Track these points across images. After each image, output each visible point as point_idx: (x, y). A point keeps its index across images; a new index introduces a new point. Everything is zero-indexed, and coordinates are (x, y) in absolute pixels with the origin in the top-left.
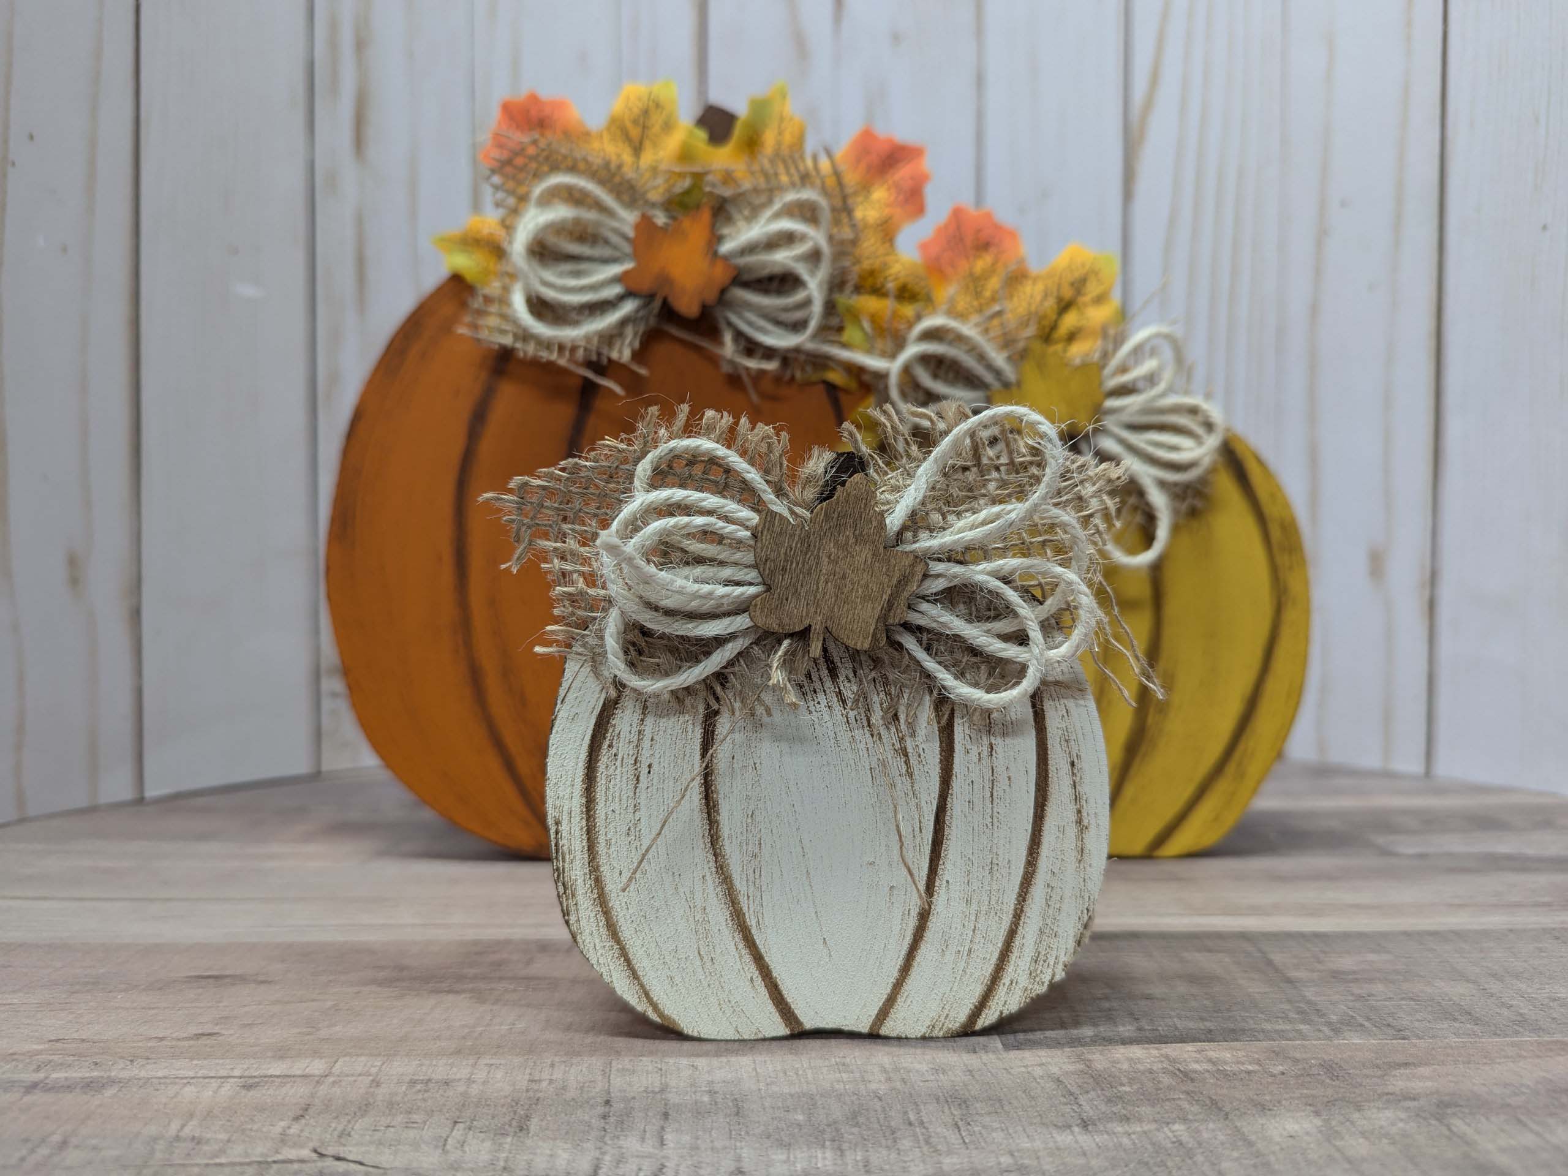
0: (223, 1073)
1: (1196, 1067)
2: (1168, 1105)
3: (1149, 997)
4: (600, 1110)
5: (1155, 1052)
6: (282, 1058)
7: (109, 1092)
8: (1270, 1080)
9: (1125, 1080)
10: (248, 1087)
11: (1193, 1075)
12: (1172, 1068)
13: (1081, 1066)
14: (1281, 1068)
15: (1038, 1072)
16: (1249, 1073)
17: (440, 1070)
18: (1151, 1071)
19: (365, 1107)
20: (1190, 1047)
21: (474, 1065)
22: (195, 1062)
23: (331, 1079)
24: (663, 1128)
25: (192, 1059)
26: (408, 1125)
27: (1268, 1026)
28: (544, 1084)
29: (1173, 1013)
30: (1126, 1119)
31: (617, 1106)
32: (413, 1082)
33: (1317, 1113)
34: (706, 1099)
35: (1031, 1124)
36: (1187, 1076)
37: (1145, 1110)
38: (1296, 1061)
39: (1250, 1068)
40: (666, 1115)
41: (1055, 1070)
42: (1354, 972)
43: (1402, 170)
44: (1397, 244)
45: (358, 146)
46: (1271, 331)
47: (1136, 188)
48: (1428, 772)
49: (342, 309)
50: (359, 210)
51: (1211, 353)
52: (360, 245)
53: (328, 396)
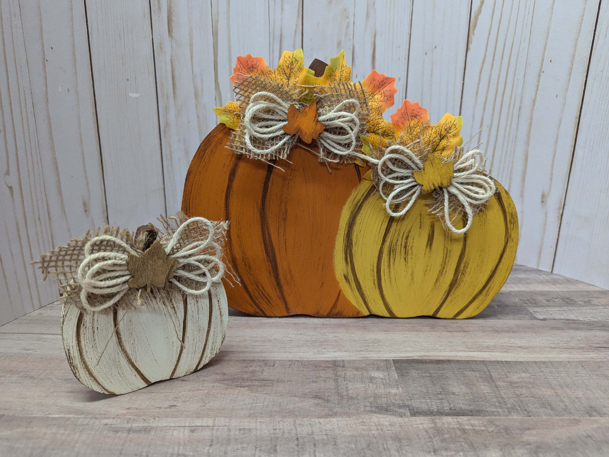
0: (183, 425)
1: (467, 427)
2: (458, 443)
3: (454, 394)
4: (296, 442)
5: (455, 420)
6: (199, 417)
7: (153, 433)
8: (488, 434)
9: (446, 432)
10: (192, 431)
11: (466, 431)
12: (460, 427)
13: (433, 425)
14: (492, 429)
15: (421, 427)
16: (482, 431)
17: (247, 424)
18: (454, 429)
19: (229, 441)
20: (465, 418)
21: (256, 422)
22: (173, 419)
23: (216, 428)
24: (315, 451)
25: (172, 418)
26: (243, 449)
27: (489, 409)
28: (278, 430)
29: (461, 402)
30: (446, 449)
31: (301, 440)
32: (240, 430)
33: (501, 450)
34: (325, 438)
35: (420, 450)
36: (464, 431)
37: (452, 446)
38: (497, 426)
39: (483, 428)
40: (315, 444)
41: (425, 426)
42: (517, 383)
43: (575, 50)
44: (569, 80)
45: (169, 31)
46: (517, 108)
47: (471, 46)
48: (552, 272)
49: (168, 98)
50: (171, 57)
51: (493, 115)
52: (173, 71)
53: (165, 132)
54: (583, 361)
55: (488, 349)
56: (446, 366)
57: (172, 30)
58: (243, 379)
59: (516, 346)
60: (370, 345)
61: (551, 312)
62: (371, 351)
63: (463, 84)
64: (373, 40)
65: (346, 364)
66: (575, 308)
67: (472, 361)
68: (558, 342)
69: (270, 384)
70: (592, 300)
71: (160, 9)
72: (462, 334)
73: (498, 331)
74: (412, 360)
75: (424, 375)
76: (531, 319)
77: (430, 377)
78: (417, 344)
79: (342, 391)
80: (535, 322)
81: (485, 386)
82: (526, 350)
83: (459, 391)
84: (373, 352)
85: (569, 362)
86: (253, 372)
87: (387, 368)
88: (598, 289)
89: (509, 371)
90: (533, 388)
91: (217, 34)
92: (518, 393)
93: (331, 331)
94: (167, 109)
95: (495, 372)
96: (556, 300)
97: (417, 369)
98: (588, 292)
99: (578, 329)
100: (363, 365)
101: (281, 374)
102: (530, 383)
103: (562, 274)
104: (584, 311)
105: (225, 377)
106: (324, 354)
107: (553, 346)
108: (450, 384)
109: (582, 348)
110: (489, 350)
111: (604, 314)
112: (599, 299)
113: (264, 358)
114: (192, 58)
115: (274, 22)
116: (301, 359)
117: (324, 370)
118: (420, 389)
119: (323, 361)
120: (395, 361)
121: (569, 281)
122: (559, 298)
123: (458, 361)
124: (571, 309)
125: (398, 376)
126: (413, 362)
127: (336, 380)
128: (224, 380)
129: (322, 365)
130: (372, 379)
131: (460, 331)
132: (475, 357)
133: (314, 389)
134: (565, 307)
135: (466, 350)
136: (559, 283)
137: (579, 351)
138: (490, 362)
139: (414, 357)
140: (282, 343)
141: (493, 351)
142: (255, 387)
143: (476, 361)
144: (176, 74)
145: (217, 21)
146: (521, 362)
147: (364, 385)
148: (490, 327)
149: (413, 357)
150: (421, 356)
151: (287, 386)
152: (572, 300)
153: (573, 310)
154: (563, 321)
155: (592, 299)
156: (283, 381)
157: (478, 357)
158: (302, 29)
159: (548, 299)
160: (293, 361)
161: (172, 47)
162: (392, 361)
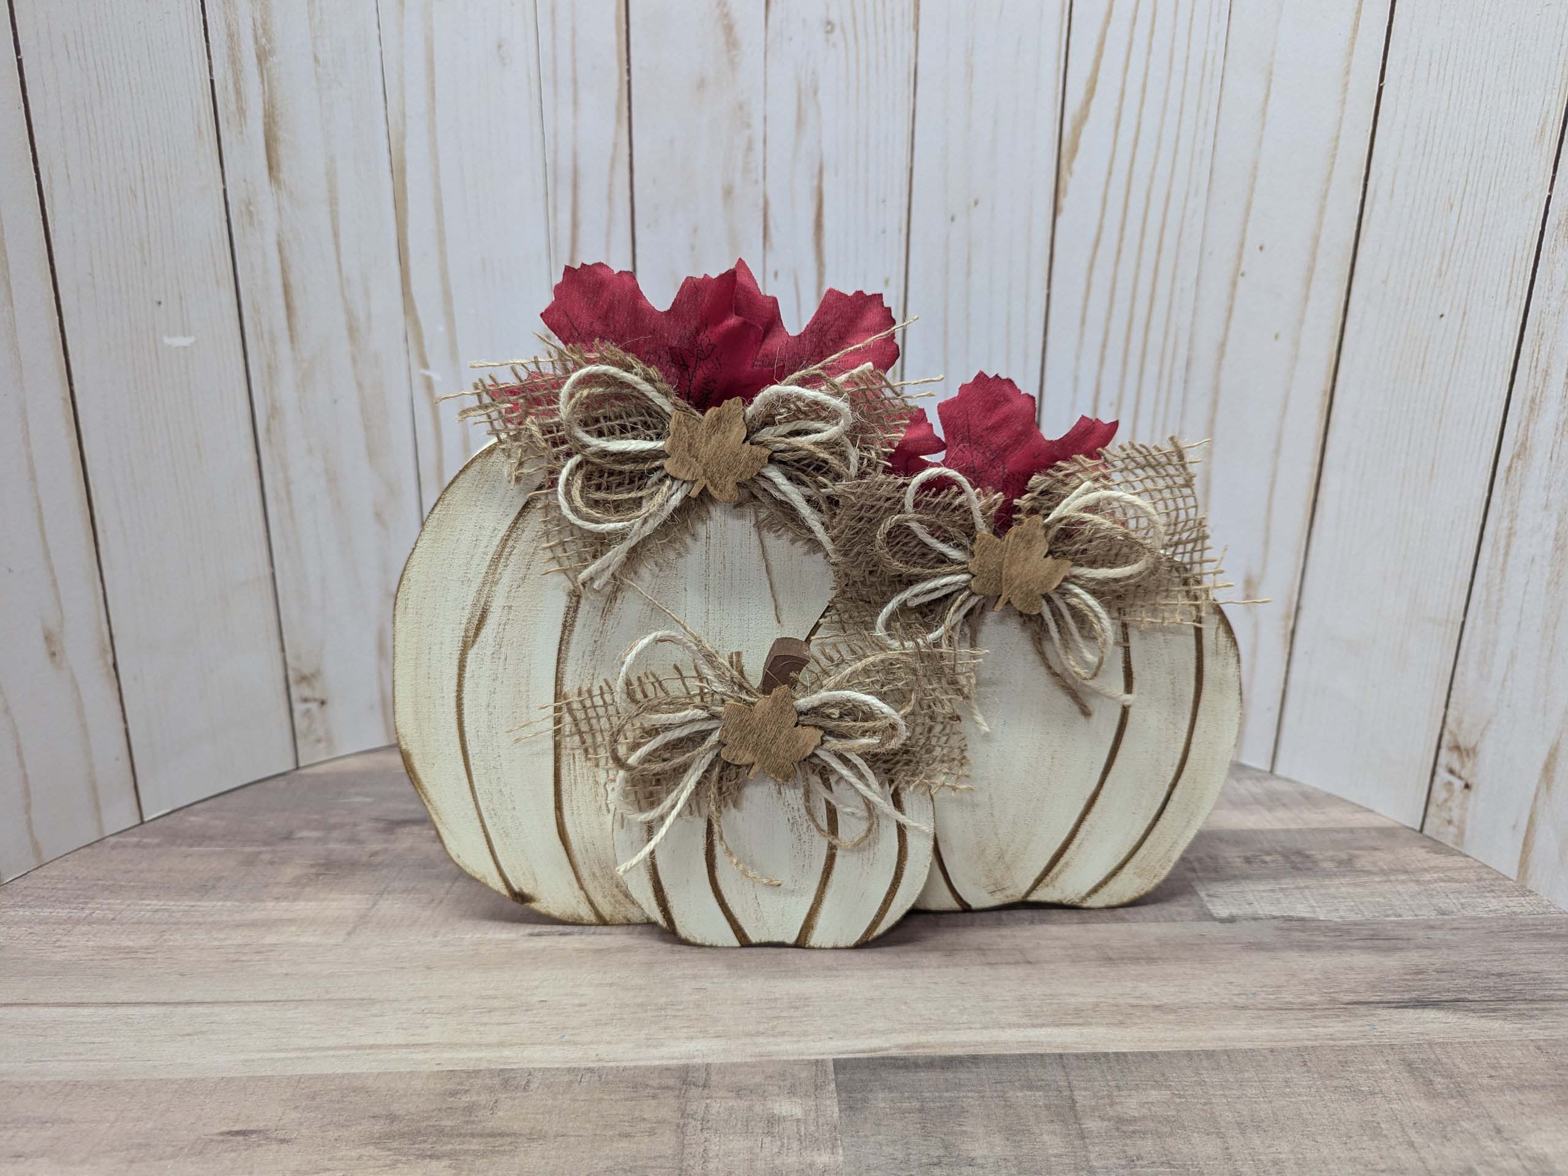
42: (1135, 1120)
43: (1320, 224)
44: (1306, 298)
45: (270, 168)
46: (1181, 362)
47: (1065, 202)
48: (1271, 771)
49: (273, 342)
50: (279, 236)
51: (1123, 376)
52: (284, 271)
53: (268, 430)
54: (1306, 1048)
55: (1079, 1016)
56: (963, 1075)
57: (278, 166)
58: (441, 1132)
59: (1147, 1006)
60: (784, 1014)
61: (1250, 897)
62: (783, 1034)
63: (1048, 296)
64: (815, 182)
65: (714, 1077)
66: (1311, 882)
67: (1032, 1055)
68: (1254, 990)
69: (507, 1148)
70: (1357, 857)
71: (241, 111)
72: (1021, 971)
73: (1110, 959)
74: (883, 1058)
75: (906, 1105)
76: (1199, 919)
77: (921, 1110)
78: (903, 1007)
79: (692, 1163)
80: (1207, 927)
81: (1054, 1133)
82: (1171, 1017)
83: (986, 1152)
84: (787, 1038)
85: (1272, 1051)
86: (470, 1109)
87: (816, 1087)
88: (1376, 822)
89: (1121, 1083)
90: (1171, 1134)
91: (403, 170)
92: (1132, 1152)
93: (689, 972)
94: (272, 371)
95: (1086, 1089)
96: (1268, 858)
97: (891, 1089)
98: (1352, 830)
99: (1308, 947)
100: (758, 1079)
101: (543, 1114)
102: (1167, 1120)
103: (1294, 777)
104: (1332, 890)
105: (396, 1126)
106: (662, 1045)
107: (1241, 1001)
108: (965, 1132)
109: (1309, 1007)
110: (1081, 1021)
111: (1381, 900)
112: (1377, 853)
113: (504, 1064)
114: (336, 235)
115: (555, 136)
116: (600, 1064)
117: (654, 1097)
118: (890, 1150)
119: (655, 1067)
120: (840, 1065)
121: (1310, 799)
122: (1276, 852)
123: (997, 1059)
124: (1302, 885)
125: (840, 1111)
126: (884, 1065)
127: (681, 1129)
128: (390, 1136)
129: (650, 1083)
130: (772, 1121)
131: (1017, 963)
132: (1041, 1044)
133: (620, 1160)
134: (1288, 880)
135: (1024, 1021)
136: (1284, 805)
137: (1303, 1014)
138: (1077, 1056)
139: (890, 1048)
140: (557, 1014)
141: (1090, 1024)
142: (469, 1158)
143: (1042, 1055)
144: (294, 279)
145: (403, 137)
146: (1154, 1055)
147: (751, 1144)
148: (1094, 947)
149: (886, 1049)
150: (907, 1047)
151: (553, 1153)
152: (1308, 857)
153: (1307, 887)
154: (1275, 922)
155: (1357, 852)
156: (543, 1136)
157: (1049, 1044)
158: (631, 155)
159: (1249, 854)
160: (579, 1069)
161: (279, 209)
162: (831, 1064)
